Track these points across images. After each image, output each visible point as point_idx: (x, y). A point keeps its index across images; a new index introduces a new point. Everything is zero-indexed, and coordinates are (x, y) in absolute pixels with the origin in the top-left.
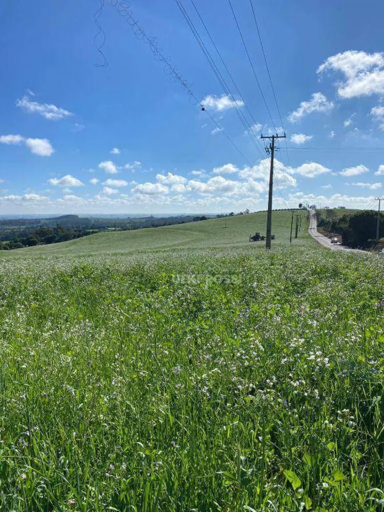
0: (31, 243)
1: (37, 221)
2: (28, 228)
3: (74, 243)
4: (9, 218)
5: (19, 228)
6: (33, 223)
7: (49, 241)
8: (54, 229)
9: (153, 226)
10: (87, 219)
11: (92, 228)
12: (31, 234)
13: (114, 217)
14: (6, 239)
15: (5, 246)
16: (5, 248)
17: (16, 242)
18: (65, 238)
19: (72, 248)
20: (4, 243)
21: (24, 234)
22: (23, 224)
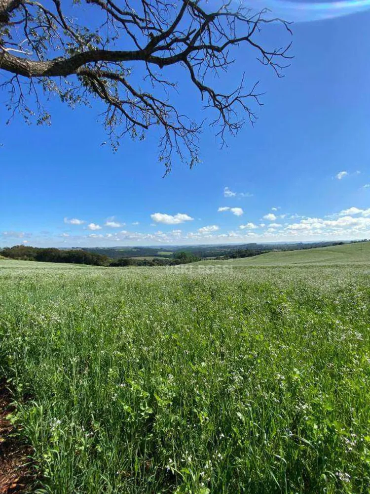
0: (234, 257)
1: (236, 246)
2: (232, 250)
3: (255, 258)
4: (223, 245)
6: (234, 247)
7: (243, 256)
8: (245, 250)
9: (304, 249)
10: (261, 245)
11: (265, 250)
12: (234, 252)
13: (277, 244)
14: (222, 255)
16: (222, 259)
18: (251, 255)
19: (255, 260)
21: (230, 253)
22: (229, 248)
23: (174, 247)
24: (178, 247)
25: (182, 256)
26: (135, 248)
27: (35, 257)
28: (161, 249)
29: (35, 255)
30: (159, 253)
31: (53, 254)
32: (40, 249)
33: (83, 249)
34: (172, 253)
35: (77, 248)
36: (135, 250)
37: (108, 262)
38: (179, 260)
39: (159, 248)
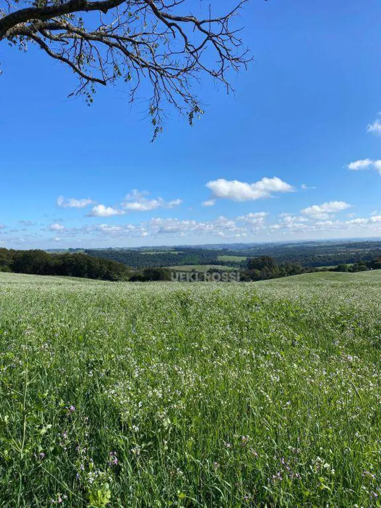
2: (372, 251)
4: (355, 241)
5: (364, 251)
6: (378, 246)
12: (376, 256)
14: (348, 262)
15: (350, 268)
16: (350, 271)
17: (360, 265)
20: (349, 265)
21: (368, 257)
22: (368, 247)
23: (248, 247)
24: (256, 246)
25: (265, 264)
26: (176, 249)
27: (11, 266)
28: (225, 250)
29: (11, 261)
30: (220, 258)
31: (38, 259)
32: (18, 251)
33: (86, 251)
34: (245, 258)
35: (77, 249)
36: (177, 253)
37: (127, 274)
38: (258, 272)
39: (221, 249)
